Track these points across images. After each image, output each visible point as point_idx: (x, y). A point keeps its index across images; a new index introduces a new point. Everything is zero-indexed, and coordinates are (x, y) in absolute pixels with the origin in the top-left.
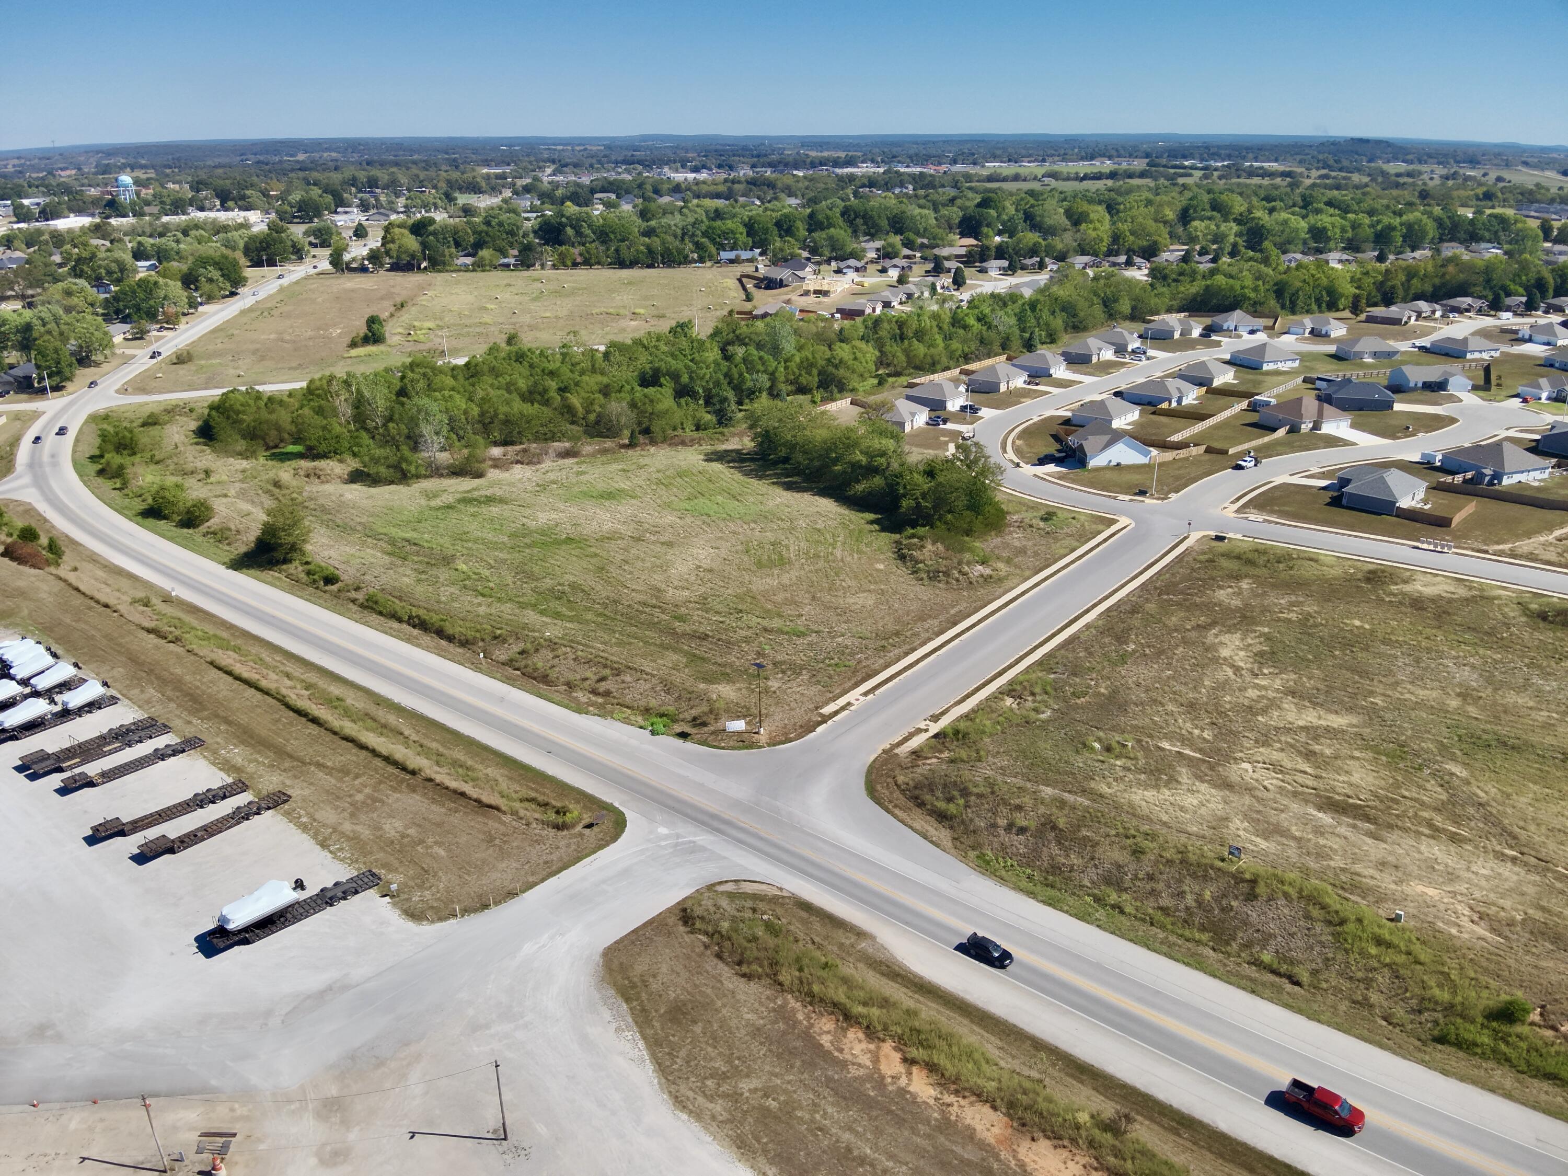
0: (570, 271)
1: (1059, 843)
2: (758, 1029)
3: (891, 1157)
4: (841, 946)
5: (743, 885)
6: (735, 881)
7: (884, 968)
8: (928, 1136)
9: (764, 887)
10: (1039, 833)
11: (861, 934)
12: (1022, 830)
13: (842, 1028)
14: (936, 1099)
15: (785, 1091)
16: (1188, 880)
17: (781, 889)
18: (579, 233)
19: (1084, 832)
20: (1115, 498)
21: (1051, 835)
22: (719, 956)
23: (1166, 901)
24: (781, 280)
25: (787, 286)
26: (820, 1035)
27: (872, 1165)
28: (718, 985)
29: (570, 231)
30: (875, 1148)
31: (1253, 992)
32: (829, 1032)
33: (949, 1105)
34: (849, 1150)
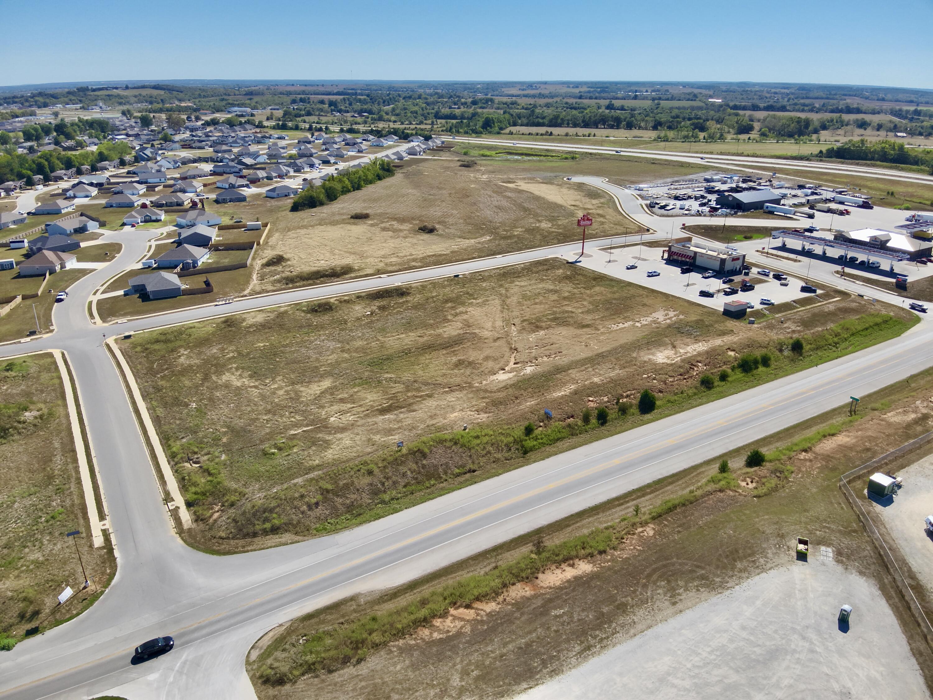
1: (338, 496)
2: (413, 665)
3: (530, 632)
4: (355, 611)
5: (260, 643)
6: (252, 648)
7: (386, 597)
8: (522, 614)
9: (271, 634)
10: (326, 500)
11: (352, 599)
12: (317, 504)
13: (431, 626)
14: (498, 604)
15: (468, 665)
16: (401, 468)
17: (281, 625)
19: (341, 483)
20: (20, 342)
21: (330, 495)
22: (330, 672)
23: (402, 482)
26: (432, 637)
27: (533, 642)
28: (360, 677)
30: (522, 637)
31: (476, 483)
32: (431, 633)
33: (505, 600)
34: (520, 648)
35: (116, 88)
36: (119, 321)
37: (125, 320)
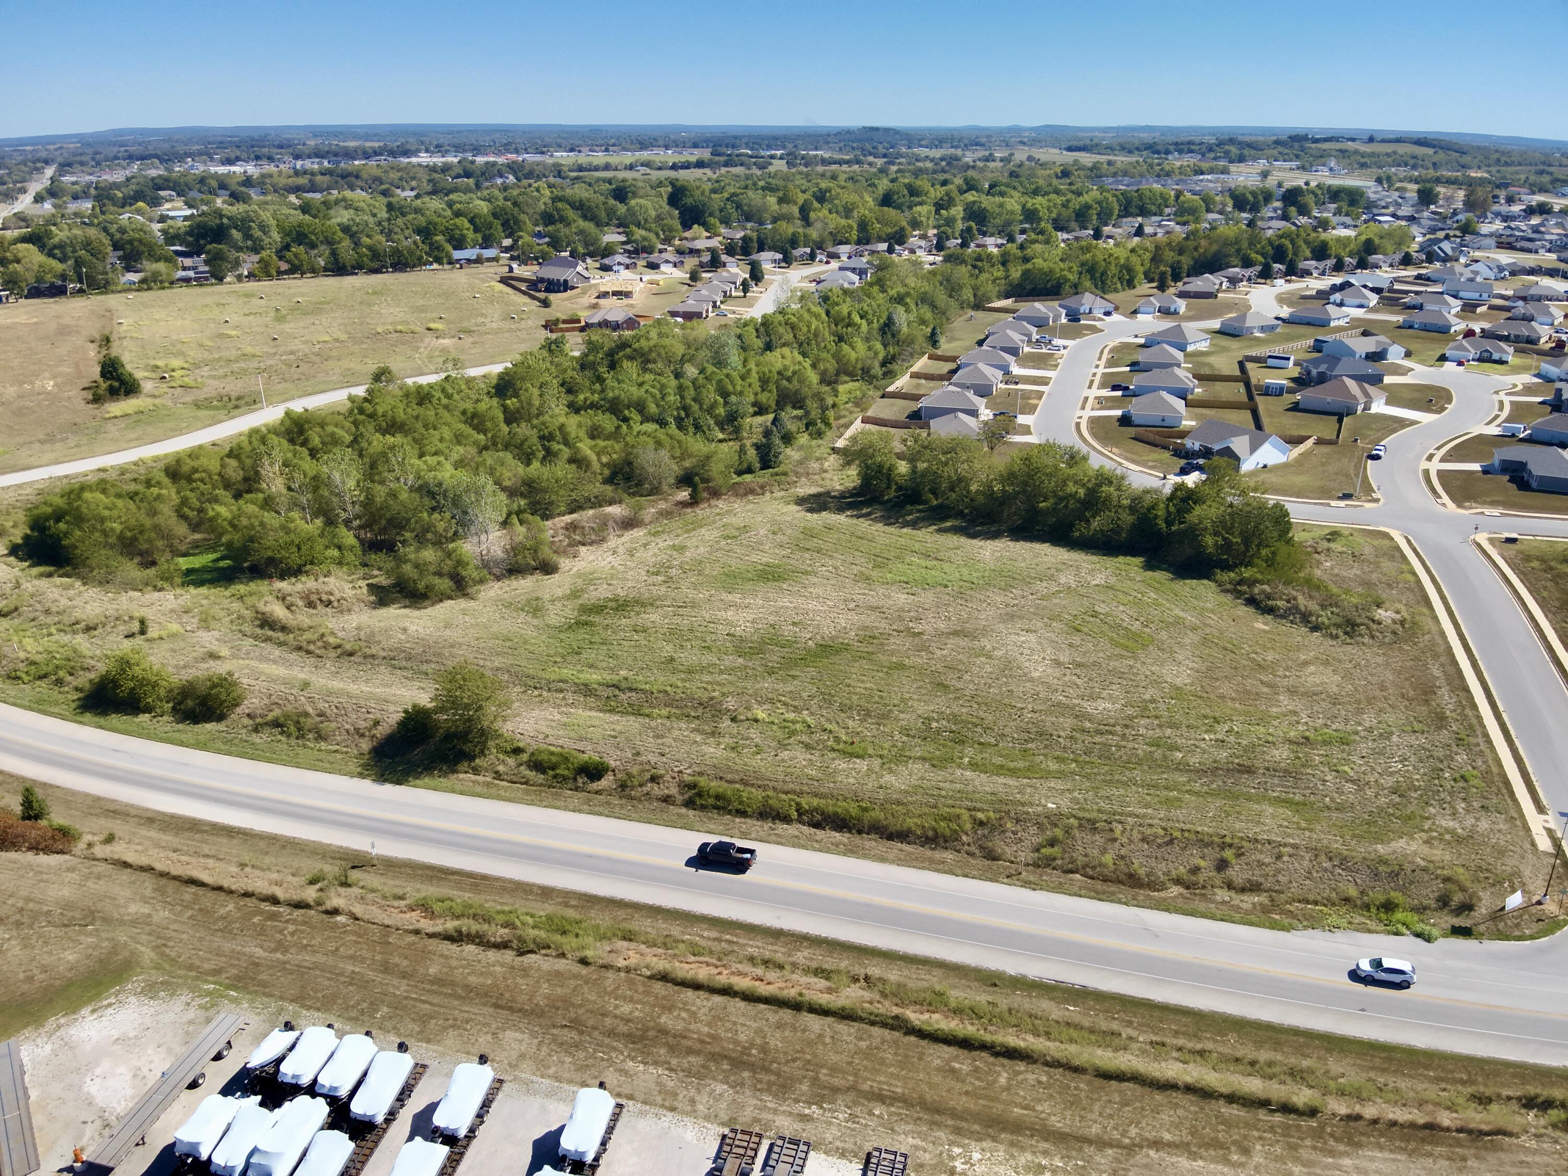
0: (275, 282)
18: (248, 236)
20: (1330, 505)
24: (566, 281)
25: (573, 288)
29: (236, 234)
35: (1353, 140)
36: (1487, 511)
37: (1496, 512)
